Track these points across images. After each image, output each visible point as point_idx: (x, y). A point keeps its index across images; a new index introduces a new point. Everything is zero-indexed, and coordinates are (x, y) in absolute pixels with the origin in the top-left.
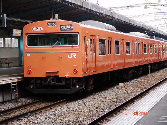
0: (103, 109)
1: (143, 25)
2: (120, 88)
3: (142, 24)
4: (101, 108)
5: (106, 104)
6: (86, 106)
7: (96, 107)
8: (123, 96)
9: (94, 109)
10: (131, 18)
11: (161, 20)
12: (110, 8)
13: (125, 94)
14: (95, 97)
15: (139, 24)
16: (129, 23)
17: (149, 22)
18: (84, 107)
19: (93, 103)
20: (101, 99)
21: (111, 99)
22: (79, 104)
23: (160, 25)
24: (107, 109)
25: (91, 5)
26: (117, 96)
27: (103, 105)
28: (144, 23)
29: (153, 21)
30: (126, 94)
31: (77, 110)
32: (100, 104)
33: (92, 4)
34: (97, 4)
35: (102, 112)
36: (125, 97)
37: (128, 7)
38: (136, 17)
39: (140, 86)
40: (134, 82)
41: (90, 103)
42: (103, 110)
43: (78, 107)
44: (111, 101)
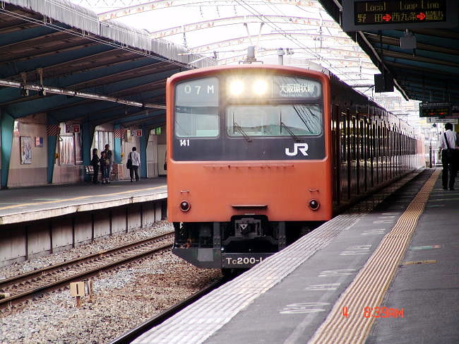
1: (154, 43)
2: (74, 303)
3: (152, 42)
8: (88, 331)
10: (108, 17)
11: (231, 21)
13: (95, 325)
15: (140, 41)
16: (98, 36)
17: (179, 31)
23: (227, 43)
28: (158, 35)
29: (198, 26)
30: (98, 323)
36: (96, 335)
38: (126, 10)
39: (153, 295)
40: (127, 280)
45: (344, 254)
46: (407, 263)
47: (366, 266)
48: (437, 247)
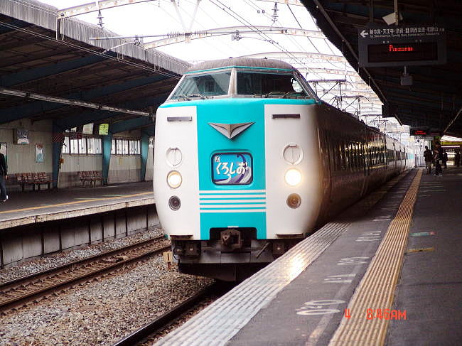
0: (107, 333)
2: (166, 266)
4: (99, 331)
5: (117, 317)
6: (56, 325)
7: (86, 329)
8: (171, 291)
9: (77, 335)
12: (137, 37)
13: (177, 285)
14: (90, 296)
18: (50, 329)
19: (79, 316)
20: (104, 301)
21: (132, 301)
22: (38, 319)
24: (117, 334)
25: (83, 30)
26: (152, 292)
27: (107, 321)
30: (179, 283)
31: (28, 338)
32: (99, 317)
33: (86, 27)
34: (99, 26)
35: (101, 342)
36: (176, 294)
37: (187, 35)
41: (70, 314)
42: (106, 336)
43: (33, 327)
44: (134, 308)
45: (360, 239)
46: (411, 250)
47: (377, 253)
48: (432, 233)
